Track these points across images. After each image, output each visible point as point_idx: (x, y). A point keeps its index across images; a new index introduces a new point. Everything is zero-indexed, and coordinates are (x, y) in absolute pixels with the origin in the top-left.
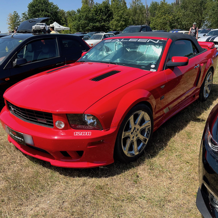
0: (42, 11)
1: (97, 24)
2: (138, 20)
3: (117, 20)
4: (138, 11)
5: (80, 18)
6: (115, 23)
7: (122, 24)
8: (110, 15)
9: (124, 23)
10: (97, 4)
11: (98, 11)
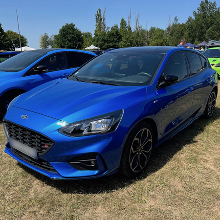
0: (70, 33)
1: (111, 44)
4: (140, 35)
6: (124, 43)
8: (120, 38)
9: (129, 44)
10: (108, 28)
11: (111, 35)
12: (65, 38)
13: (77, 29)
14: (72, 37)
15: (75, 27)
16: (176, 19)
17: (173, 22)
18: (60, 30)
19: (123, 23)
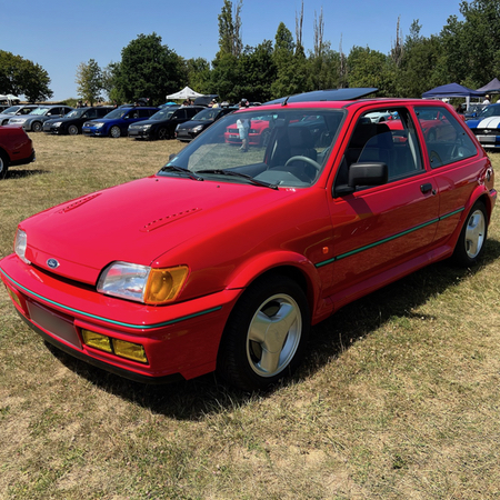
0: (149, 60)
1: (248, 88)
2: (323, 82)
3: (285, 82)
4: (324, 65)
5: (217, 76)
6: (281, 86)
7: (292, 88)
8: (272, 72)
9: (295, 87)
10: (248, 48)
11: (251, 64)
12: (136, 70)
13: (166, 48)
14: (154, 68)
15: (162, 44)
16: (416, 27)
17: (409, 34)
18: (125, 50)
19: (283, 34)
